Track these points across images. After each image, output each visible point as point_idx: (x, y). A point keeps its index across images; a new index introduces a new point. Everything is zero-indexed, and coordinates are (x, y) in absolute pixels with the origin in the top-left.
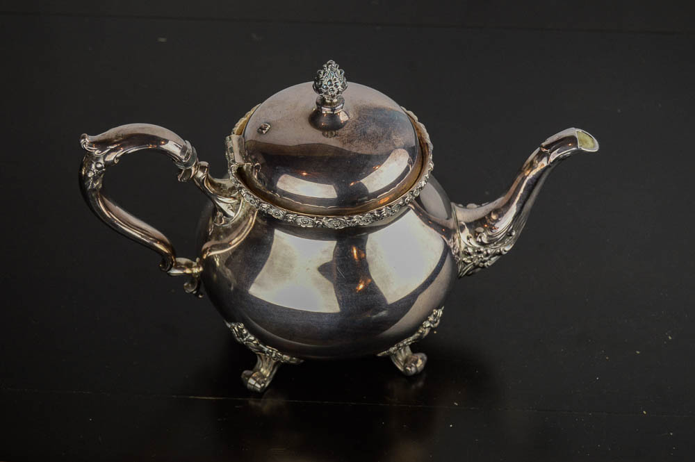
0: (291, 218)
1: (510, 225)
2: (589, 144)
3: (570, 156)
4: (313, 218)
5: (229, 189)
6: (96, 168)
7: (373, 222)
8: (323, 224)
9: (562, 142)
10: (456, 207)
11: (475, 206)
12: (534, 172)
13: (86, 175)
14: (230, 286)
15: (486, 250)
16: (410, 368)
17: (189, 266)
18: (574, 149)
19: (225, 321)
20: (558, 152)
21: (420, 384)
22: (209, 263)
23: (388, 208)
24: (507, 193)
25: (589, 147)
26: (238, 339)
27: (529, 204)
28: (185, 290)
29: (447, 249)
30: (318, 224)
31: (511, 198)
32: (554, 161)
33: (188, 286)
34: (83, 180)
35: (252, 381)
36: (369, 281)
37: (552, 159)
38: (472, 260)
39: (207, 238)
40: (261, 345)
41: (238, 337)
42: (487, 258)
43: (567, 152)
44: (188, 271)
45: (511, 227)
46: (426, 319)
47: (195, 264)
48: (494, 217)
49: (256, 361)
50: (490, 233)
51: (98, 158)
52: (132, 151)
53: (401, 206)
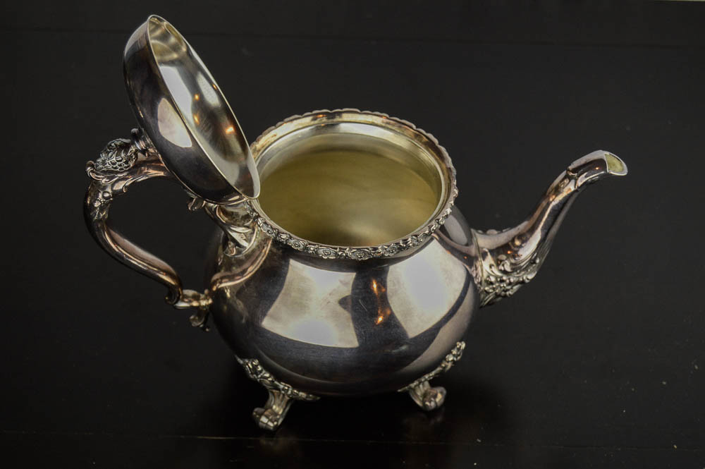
0: (312, 249)
1: (534, 252)
2: (617, 168)
3: (598, 180)
4: (336, 249)
5: (243, 217)
6: (103, 197)
7: (398, 252)
8: (347, 256)
9: (590, 166)
10: (477, 234)
11: (495, 232)
12: (560, 198)
13: (92, 204)
14: (242, 318)
15: (509, 279)
16: (430, 402)
17: (197, 298)
18: (603, 172)
19: (236, 356)
20: (586, 177)
21: (439, 419)
22: (219, 296)
23: (414, 237)
24: (530, 218)
25: (617, 171)
26: (251, 376)
27: (554, 230)
28: (191, 324)
29: (469, 278)
30: (341, 256)
31: (535, 223)
32: (582, 185)
33: (194, 319)
34: (88, 209)
35: (264, 419)
36: (389, 312)
37: (580, 183)
38: (494, 289)
39: (216, 269)
40: (276, 383)
41: (252, 374)
42: (509, 287)
43: (594, 176)
44: (195, 304)
45: (535, 255)
46: (450, 352)
47: (202, 296)
48: (517, 243)
49: (267, 397)
50: (513, 261)
51: (105, 187)
52: (142, 179)
53: (426, 235)
